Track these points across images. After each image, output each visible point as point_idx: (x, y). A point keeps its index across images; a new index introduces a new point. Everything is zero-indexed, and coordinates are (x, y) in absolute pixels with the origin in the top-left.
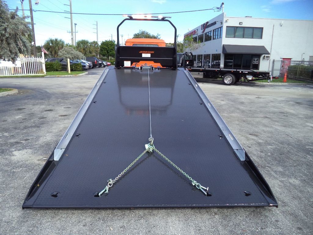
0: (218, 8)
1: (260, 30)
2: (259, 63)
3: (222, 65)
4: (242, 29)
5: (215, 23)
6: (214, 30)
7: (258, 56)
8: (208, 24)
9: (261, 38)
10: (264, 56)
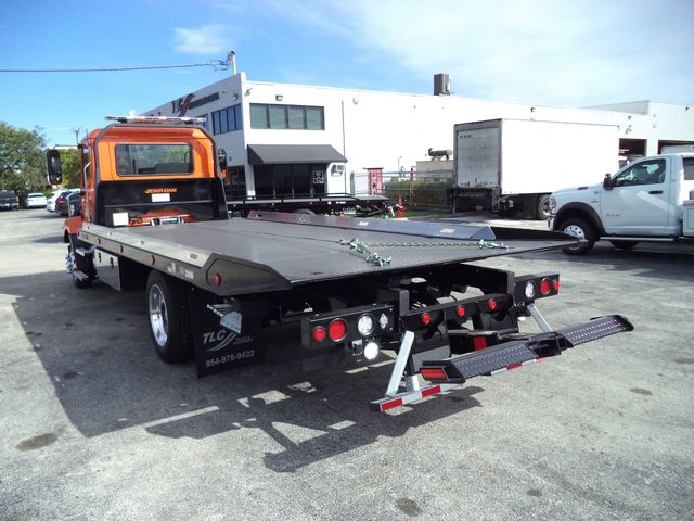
0: (222, 63)
1: (318, 112)
2: (326, 180)
3: (251, 193)
4: (283, 110)
5: (215, 97)
6: (213, 114)
7: (323, 166)
8: (193, 100)
9: (323, 127)
10: (334, 167)
